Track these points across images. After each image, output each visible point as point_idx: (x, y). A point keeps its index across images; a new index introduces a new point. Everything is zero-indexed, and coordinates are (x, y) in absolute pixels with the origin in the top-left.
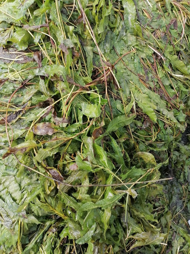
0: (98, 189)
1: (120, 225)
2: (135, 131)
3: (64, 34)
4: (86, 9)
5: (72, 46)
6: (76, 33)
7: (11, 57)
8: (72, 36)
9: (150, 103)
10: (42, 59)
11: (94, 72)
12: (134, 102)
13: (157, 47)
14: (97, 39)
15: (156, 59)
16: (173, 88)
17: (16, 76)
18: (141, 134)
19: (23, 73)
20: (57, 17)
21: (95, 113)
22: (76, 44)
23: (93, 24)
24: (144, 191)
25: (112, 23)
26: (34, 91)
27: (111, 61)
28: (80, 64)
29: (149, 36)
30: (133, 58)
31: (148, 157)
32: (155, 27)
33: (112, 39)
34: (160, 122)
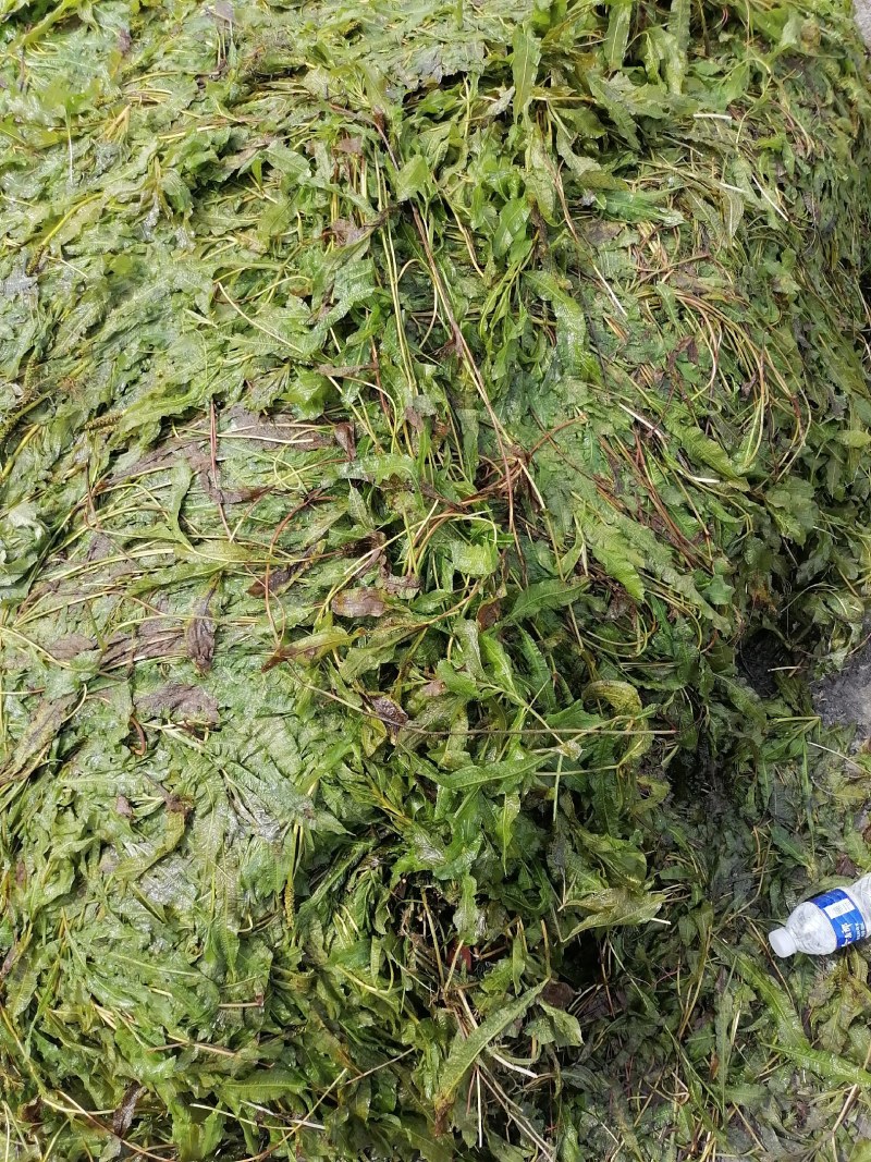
0: (488, 749)
1: (544, 873)
2: (587, 627)
3: (412, 384)
4: (462, 325)
5: (432, 411)
6: (439, 379)
7: (280, 437)
8: (429, 386)
9: (627, 551)
10: (357, 441)
11: (481, 471)
12: (583, 547)
13: (645, 407)
14: (489, 390)
15: (642, 437)
16: (692, 513)
17: (291, 482)
18: (606, 635)
19: (309, 474)
20: (399, 345)
21: (486, 563)
22: (439, 406)
23: (479, 356)
24: (611, 787)
25: (528, 353)
26: (335, 516)
27: (523, 443)
28: (447, 452)
29: (620, 381)
30: (580, 435)
31: (621, 694)
32: (637, 360)
33: (526, 391)
34: (654, 601)
